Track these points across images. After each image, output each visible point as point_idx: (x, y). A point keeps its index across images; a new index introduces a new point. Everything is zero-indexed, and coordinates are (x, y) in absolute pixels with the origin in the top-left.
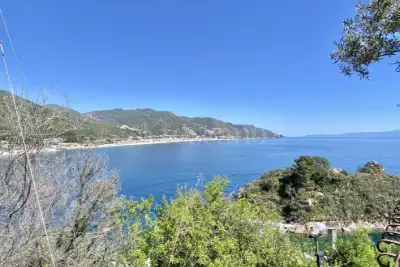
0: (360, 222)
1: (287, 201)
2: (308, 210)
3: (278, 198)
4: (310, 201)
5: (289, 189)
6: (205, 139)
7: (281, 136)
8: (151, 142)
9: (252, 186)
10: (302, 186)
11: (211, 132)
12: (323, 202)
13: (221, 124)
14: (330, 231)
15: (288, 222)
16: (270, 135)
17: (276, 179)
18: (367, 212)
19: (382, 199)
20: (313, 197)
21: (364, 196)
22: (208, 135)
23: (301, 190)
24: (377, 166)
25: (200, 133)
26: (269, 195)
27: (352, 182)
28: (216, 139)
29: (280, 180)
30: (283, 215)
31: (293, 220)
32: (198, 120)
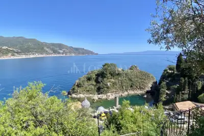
0: (129, 91)
1: (98, 85)
2: (108, 88)
3: (94, 83)
4: (109, 84)
5: (100, 79)
6: (58, 55)
7: (97, 54)
8: (24, 57)
9: (82, 79)
10: (105, 77)
11: (61, 51)
12: (114, 84)
13: (66, 47)
14: (116, 98)
15: (99, 94)
16: (92, 53)
17: (94, 75)
18: (131, 86)
19: (137, 81)
20: (110, 82)
21: (130, 80)
22: (59, 53)
23: (105, 79)
24: (136, 67)
25: (55, 52)
26: (91, 82)
27: (126, 74)
28: (64, 55)
29: (96, 75)
30: (97, 91)
31: (101, 93)
32: (53, 45)
